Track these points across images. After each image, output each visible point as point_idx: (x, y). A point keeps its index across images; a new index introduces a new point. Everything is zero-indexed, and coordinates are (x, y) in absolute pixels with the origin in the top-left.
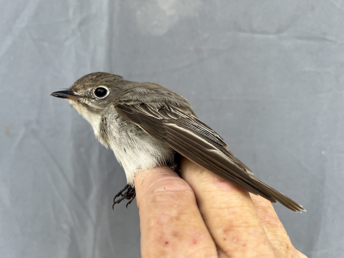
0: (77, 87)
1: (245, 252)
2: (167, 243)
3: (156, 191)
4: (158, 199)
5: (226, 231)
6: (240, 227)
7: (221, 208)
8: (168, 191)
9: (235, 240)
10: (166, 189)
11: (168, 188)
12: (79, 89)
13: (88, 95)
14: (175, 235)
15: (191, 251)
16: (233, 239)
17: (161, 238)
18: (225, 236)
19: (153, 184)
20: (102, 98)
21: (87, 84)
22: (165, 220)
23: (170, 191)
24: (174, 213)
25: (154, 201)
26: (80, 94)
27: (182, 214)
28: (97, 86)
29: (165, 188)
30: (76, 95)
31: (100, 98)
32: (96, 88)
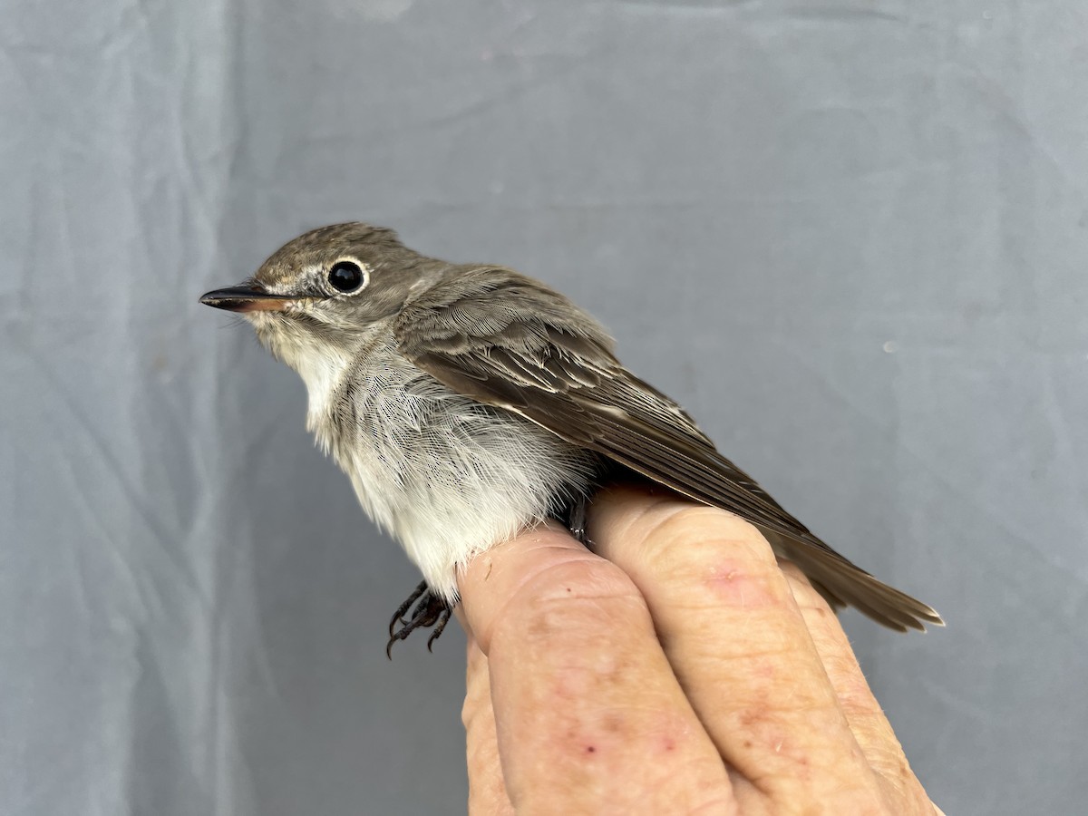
0: (271, 272)
1: (808, 779)
2: (591, 750)
3: (544, 599)
4: (553, 620)
5: (749, 721)
6: (788, 710)
7: (729, 657)
8: (578, 597)
9: (778, 749)
10: (574, 593)
11: (578, 588)
12: (279, 277)
13: (310, 289)
14: (613, 725)
15: (661, 771)
16: (773, 746)
17: (571, 735)
18: (749, 736)
19: (528, 577)
20: (353, 293)
21: (297, 257)
22: (578, 683)
23: (586, 598)
24: (603, 661)
25: (540, 627)
26: (285, 291)
27: (625, 665)
28: (332, 259)
29: (569, 590)
30: (273, 296)
31: (349, 295)
32: (330, 267)
